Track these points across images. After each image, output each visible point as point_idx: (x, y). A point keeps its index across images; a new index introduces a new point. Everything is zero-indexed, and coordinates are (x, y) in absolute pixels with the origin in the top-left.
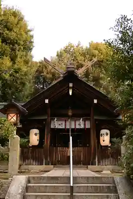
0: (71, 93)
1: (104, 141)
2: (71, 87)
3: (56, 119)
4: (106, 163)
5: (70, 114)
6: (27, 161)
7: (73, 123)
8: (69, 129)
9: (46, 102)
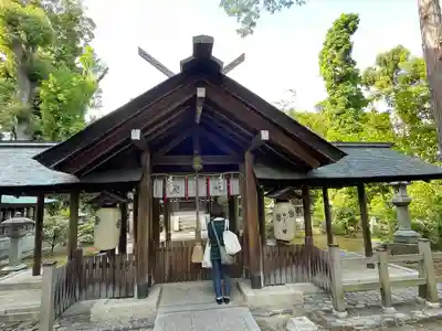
1: (285, 232)
2: (201, 98)
5: (197, 165)
7: (202, 183)
8: (194, 198)
9: (133, 137)
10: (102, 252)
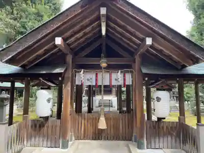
0: (104, 32)
3: (82, 72)
4: (161, 145)
6: (33, 139)
9: (56, 43)
10: (40, 117)
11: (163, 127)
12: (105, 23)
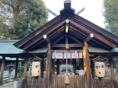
1: (100, 73)
2: (67, 23)
3: (56, 52)
9: (44, 38)
11: (102, 83)
12: (68, 27)
